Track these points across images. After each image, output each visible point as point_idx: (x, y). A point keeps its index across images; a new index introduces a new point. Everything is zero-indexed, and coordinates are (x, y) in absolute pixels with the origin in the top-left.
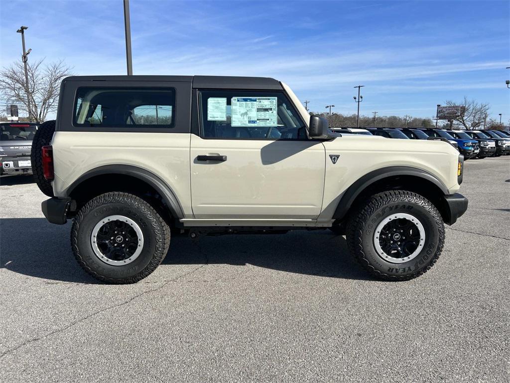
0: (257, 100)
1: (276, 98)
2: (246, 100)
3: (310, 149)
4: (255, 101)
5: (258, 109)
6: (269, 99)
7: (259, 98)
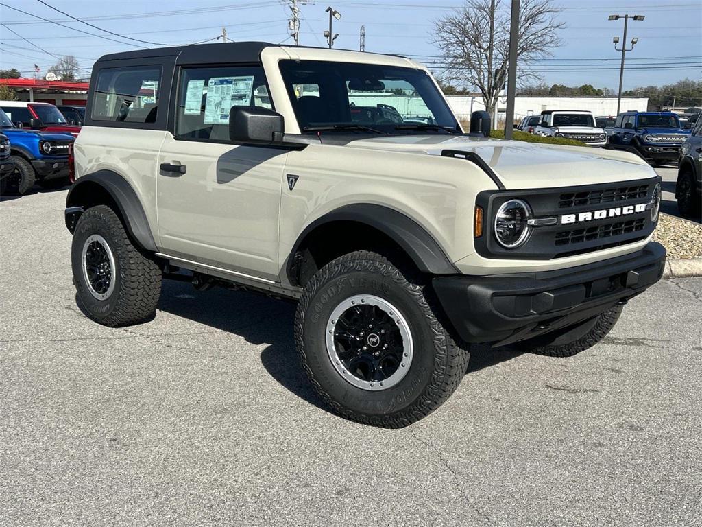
0: (234, 82)
1: (253, 77)
2: (222, 82)
3: (267, 163)
4: (231, 83)
5: (233, 96)
6: (245, 80)
7: (235, 78)
